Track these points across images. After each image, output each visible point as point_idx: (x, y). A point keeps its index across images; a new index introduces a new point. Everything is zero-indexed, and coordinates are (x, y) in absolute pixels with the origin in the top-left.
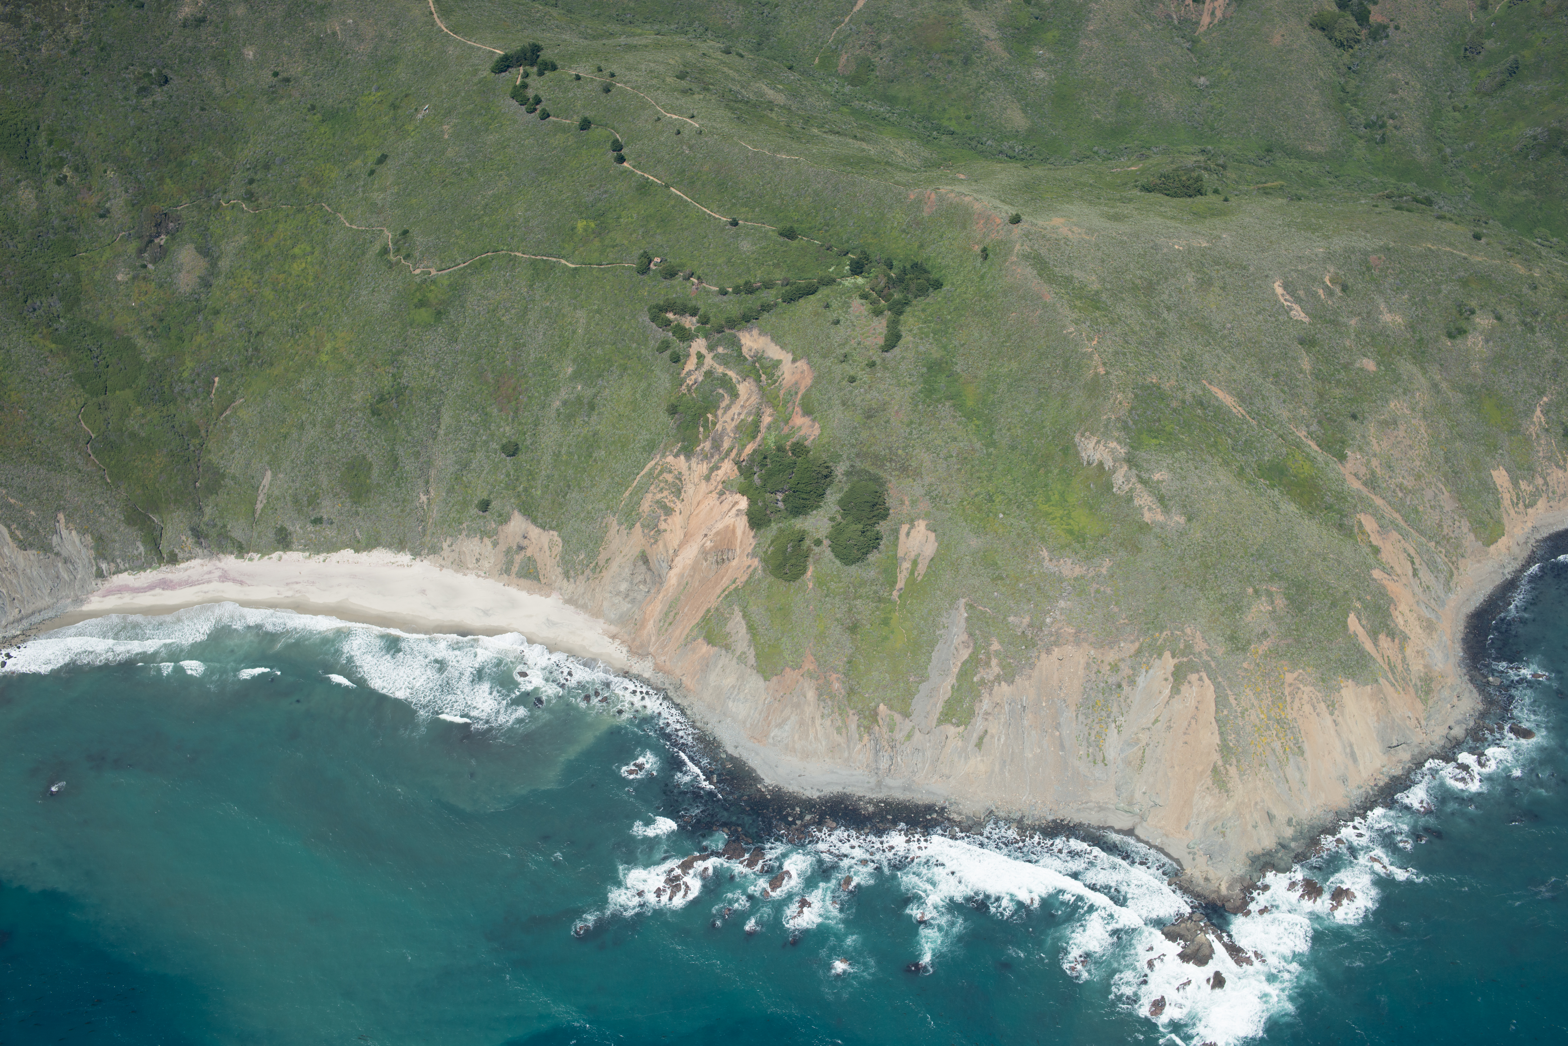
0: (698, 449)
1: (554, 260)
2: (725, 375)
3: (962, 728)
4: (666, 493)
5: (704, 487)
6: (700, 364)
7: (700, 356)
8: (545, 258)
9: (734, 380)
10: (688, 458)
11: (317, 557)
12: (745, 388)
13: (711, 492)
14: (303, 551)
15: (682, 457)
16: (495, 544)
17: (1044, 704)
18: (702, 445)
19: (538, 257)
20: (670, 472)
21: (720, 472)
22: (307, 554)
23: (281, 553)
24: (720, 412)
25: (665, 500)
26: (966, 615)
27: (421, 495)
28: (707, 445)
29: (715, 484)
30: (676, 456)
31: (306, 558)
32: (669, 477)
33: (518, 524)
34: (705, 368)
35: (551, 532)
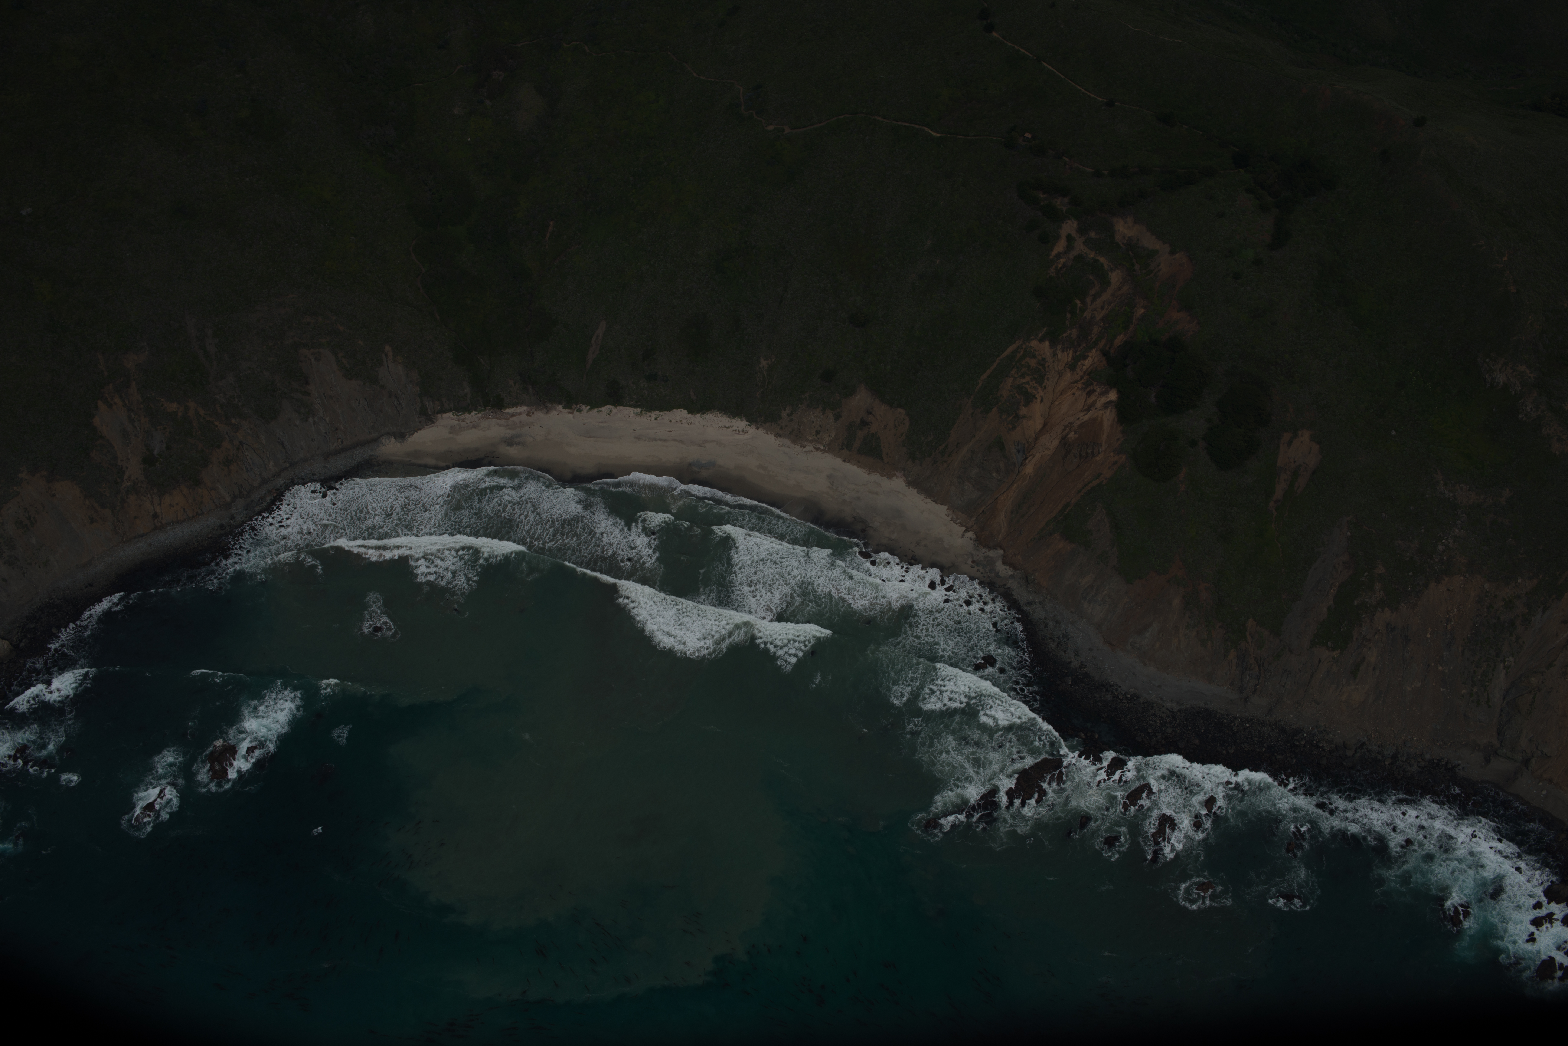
0: (1064, 335)
1: (917, 127)
2: (1096, 261)
3: (1336, 654)
4: (1027, 379)
5: (1068, 376)
6: (1069, 247)
7: (1070, 238)
8: (907, 124)
9: (1106, 267)
10: (1053, 344)
11: (649, 414)
12: (1115, 277)
13: (1076, 382)
14: (635, 406)
15: (1047, 343)
16: (837, 417)
17: (1429, 636)
18: (1069, 332)
19: (900, 123)
20: (1034, 356)
21: (1086, 362)
22: (639, 410)
23: (611, 407)
24: (1088, 300)
25: (1027, 386)
26: (1349, 534)
27: (762, 360)
28: (1074, 333)
29: (1081, 374)
30: (1041, 340)
31: (637, 414)
32: (1033, 363)
33: (862, 398)
34: (1074, 253)
35: (900, 410)
